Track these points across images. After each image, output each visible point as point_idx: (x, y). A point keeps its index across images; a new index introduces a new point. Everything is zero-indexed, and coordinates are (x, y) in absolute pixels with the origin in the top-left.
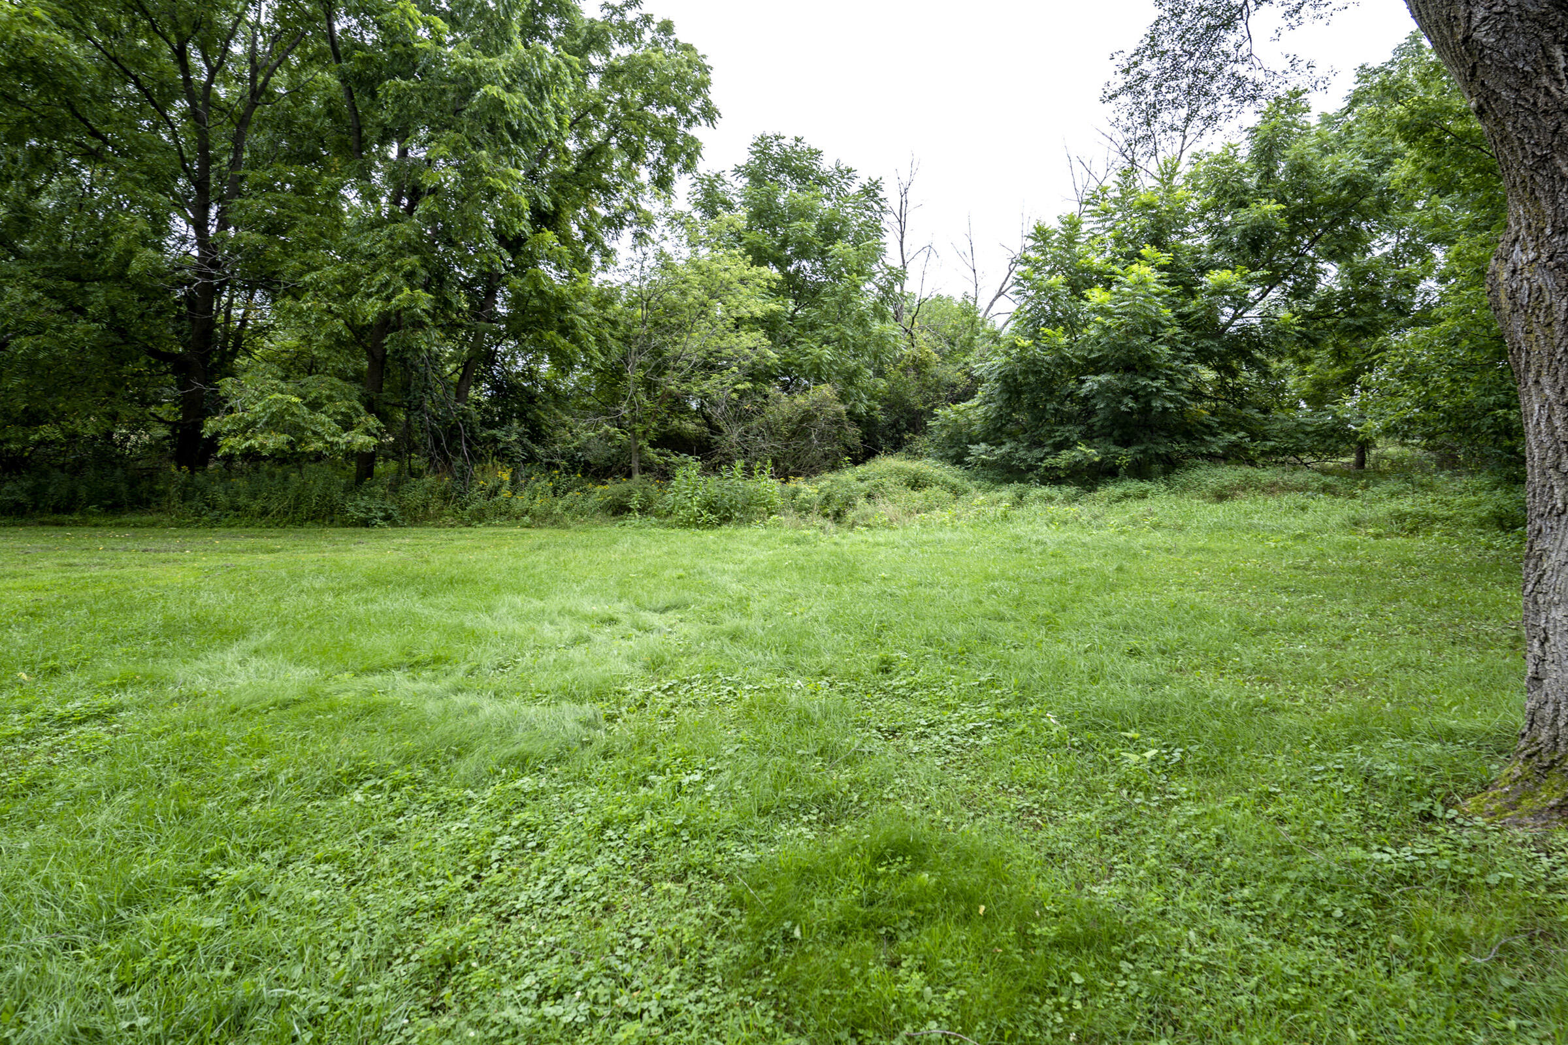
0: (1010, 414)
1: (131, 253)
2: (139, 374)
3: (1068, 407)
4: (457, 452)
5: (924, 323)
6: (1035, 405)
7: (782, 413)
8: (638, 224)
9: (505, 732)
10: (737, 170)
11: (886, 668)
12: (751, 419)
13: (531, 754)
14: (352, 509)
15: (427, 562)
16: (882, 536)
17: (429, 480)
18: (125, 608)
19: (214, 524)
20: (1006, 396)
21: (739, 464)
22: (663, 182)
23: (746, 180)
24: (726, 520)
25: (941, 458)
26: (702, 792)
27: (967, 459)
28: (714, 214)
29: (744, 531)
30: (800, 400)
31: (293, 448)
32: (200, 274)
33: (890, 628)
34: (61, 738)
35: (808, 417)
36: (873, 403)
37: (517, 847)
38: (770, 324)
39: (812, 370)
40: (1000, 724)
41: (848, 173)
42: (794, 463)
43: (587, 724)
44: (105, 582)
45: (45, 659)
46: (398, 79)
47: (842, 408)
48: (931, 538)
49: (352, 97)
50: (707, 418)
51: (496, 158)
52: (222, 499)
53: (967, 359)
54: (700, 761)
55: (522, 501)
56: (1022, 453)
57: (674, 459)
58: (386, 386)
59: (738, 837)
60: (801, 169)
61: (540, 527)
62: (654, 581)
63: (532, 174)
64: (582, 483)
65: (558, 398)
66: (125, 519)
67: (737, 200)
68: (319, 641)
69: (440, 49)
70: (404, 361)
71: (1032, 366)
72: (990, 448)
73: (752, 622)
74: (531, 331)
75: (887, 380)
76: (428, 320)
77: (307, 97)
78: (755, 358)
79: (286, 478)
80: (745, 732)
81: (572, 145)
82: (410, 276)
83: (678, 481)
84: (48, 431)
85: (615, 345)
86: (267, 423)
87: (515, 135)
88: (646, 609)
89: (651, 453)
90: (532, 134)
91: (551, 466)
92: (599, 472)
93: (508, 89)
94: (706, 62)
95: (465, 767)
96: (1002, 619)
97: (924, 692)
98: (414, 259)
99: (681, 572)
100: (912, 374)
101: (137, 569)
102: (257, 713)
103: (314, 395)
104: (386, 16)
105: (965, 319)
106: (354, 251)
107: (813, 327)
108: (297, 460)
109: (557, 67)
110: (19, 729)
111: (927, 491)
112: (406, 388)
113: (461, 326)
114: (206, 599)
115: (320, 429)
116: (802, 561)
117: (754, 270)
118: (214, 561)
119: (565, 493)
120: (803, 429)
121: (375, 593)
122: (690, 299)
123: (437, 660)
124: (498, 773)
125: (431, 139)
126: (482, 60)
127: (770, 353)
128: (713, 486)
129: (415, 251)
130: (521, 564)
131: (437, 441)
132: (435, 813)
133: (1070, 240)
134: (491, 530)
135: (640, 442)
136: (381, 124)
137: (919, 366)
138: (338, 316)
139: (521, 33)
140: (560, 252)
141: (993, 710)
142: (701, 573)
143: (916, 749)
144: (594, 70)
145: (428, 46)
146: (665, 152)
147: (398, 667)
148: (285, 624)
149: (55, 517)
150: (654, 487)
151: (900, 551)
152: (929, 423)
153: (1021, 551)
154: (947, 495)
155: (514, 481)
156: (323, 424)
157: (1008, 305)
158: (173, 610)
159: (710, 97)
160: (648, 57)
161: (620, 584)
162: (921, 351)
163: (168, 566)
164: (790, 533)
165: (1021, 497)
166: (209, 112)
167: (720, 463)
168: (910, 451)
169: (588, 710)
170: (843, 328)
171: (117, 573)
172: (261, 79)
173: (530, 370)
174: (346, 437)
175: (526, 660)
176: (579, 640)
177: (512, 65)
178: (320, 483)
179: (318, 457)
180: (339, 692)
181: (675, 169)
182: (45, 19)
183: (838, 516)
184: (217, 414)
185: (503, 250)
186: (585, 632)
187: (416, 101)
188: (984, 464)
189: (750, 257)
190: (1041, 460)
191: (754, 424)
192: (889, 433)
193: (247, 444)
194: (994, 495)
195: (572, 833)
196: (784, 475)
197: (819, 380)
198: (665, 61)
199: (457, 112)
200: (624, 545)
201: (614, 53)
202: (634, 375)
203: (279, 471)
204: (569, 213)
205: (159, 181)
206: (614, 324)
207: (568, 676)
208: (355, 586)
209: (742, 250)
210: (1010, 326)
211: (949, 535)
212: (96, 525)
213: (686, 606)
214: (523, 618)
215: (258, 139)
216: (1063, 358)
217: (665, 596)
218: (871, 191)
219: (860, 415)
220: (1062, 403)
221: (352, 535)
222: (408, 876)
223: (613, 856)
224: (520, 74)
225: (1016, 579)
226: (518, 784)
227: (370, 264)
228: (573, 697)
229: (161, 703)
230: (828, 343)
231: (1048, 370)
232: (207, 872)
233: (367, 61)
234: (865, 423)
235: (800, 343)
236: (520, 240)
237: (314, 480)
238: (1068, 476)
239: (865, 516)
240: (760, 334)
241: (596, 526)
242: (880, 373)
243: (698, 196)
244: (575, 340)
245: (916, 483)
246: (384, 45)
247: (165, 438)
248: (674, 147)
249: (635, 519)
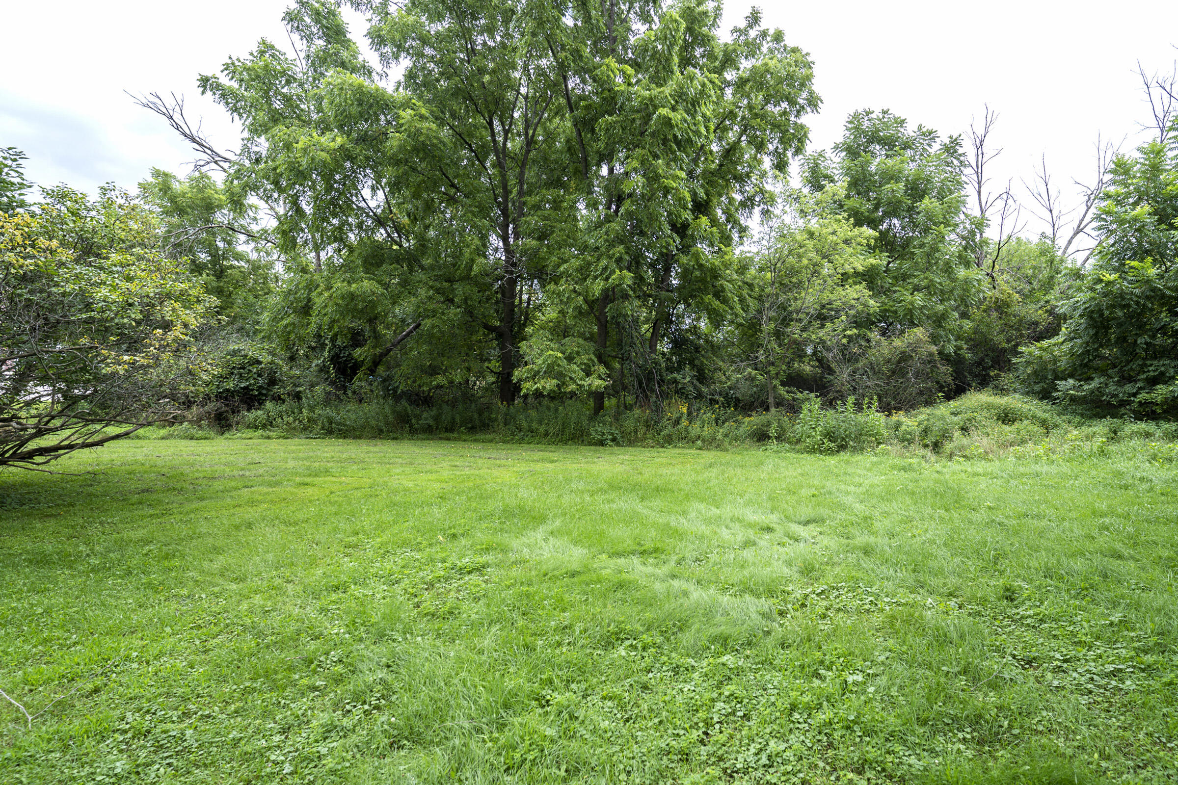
0: (1096, 350)
1: (473, 261)
2: (480, 341)
3: (1159, 339)
4: (652, 391)
5: (1004, 266)
6: (1124, 339)
7: (882, 355)
8: (765, 203)
9: (709, 614)
10: (836, 147)
11: (1010, 595)
12: (857, 361)
13: (730, 636)
14: (593, 433)
15: (641, 473)
16: (980, 467)
17: (637, 412)
18: (484, 497)
19: (520, 441)
20: (1092, 332)
21: (851, 400)
22: (781, 166)
23: (844, 153)
24: (842, 448)
25: (1028, 393)
26: (864, 692)
27: (1055, 394)
28: (820, 188)
29: (858, 458)
30: (897, 342)
31: (559, 389)
32: (506, 272)
33: (1005, 556)
34: (461, 582)
35: (904, 357)
36: (959, 343)
37: (730, 714)
38: (869, 277)
39: (905, 315)
40: (1143, 670)
41: (930, 135)
42: (894, 398)
43: (764, 615)
44: (472, 478)
45: (450, 528)
46: (606, 116)
47: (934, 349)
48: (1028, 470)
49: (580, 135)
50: (820, 360)
51: (668, 165)
52: (525, 424)
53: (1047, 298)
54: (859, 664)
55: (695, 429)
56: (1112, 388)
57: (799, 396)
58: (608, 343)
59: (904, 742)
60: (887, 138)
61: (708, 449)
62: (795, 498)
63: (690, 174)
64: (735, 416)
65: (714, 348)
66: (478, 437)
67: (836, 172)
68: (585, 529)
69: (630, 88)
70: (618, 324)
71: (1120, 300)
72: (1077, 384)
73: (879, 540)
74: (695, 296)
75: (973, 321)
76: (631, 293)
77: (554, 140)
78: (860, 308)
79: (557, 410)
80: (891, 641)
81: (715, 148)
82: (619, 260)
83: (804, 414)
84: (440, 379)
85: (752, 304)
86: (545, 373)
87: (678, 143)
88: (792, 521)
89: (782, 390)
90: (689, 141)
91: (713, 402)
92: (745, 406)
93: (674, 109)
94: (810, 59)
95: (687, 638)
96: (1120, 557)
97: (1054, 625)
98: (621, 248)
99: (813, 491)
100: (995, 314)
101: (486, 470)
102: (557, 578)
103: (569, 351)
104: (598, 72)
105: (1043, 259)
106: (586, 247)
107: (905, 277)
108: (562, 397)
109: (704, 85)
110: (442, 573)
111: (1017, 425)
112: (620, 344)
113: (650, 296)
114: (523, 493)
115: (573, 375)
116: (911, 486)
117: (856, 231)
118: (523, 467)
119: (723, 423)
120: (901, 369)
121: (613, 495)
122: (805, 262)
123: (656, 550)
124: (708, 648)
125: (627, 158)
126: (655, 91)
127: (872, 302)
128: (831, 418)
129: (622, 242)
130: (700, 478)
131: (640, 383)
132: (671, 673)
133: (1155, 169)
134: (677, 451)
135: (775, 382)
136: (598, 152)
137: (1001, 306)
138: (579, 294)
139: (680, 63)
140: (711, 233)
141: (1133, 653)
142: (830, 493)
143: (1056, 683)
144: (728, 84)
145: (623, 88)
146: (781, 141)
147: (633, 553)
148: (566, 514)
149: (446, 434)
150: (786, 419)
151: (999, 482)
152: (1014, 360)
153: (1126, 487)
154: (1037, 429)
155: (689, 414)
156: (575, 372)
157: (1087, 242)
158: (507, 501)
159: (814, 88)
160: (766, 64)
161: (771, 499)
162: (1002, 292)
163: (501, 469)
164: (898, 461)
165: (1115, 432)
166: (505, 160)
167: (835, 399)
168: (996, 387)
169: (765, 604)
170: (931, 276)
171: (477, 472)
172: (531, 132)
173: (695, 327)
174: (588, 381)
175: (713, 557)
176: (748, 544)
177: (675, 90)
178: (575, 414)
179: (573, 394)
180: (601, 568)
181: (789, 154)
182: (427, 115)
183: (936, 447)
184: (519, 366)
185: (675, 235)
186: (752, 537)
187: (618, 131)
188: (1073, 399)
189: (852, 220)
190: (1135, 395)
191: (860, 365)
192: (976, 370)
193: (536, 386)
194: (1086, 430)
195: (768, 710)
196: (887, 409)
197: (913, 325)
198: (779, 65)
199: (642, 134)
200: (769, 466)
201: (742, 67)
202: (768, 327)
203: (552, 405)
204: (715, 201)
205: (483, 211)
206: (751, 286)
207: (746, 572)
208: (601, 489)
209: (845, 215)
210: (1092, 261)
211: (1046, 468)
212: (465, 441)
213: (823, 521)
214: (708, 521)
215: (530, 174)
216: (1154, 290)
217: (806, 511)
218: (952, 148)
219: (949, 355)
220: (1154, 337)
221: (595, 451)
222: (661, 722)
223: (802, 738)
224: (680, 95)
225: (1127, 517)
226: (724, 659)
227: (596, 254)
228: (752, 591)
229: (508, 564)
230: (918, 290)
231: (1137, 303)
232: (544, 693)
233: (588, 107)
234: (955, 361)
235: (895, 292)
236: (685, 226)
237: (573, 412)
238: (1165, 412)
239: (962, 448)
240: (862, 287)
241: (747, 450)
242: (964, 315)
243: (807, 174)
244: (725, 301)
245: (1006, 417)
246: (597, 93)
247: (493, 383)
248: (789, 136)
249: (774, 445)
